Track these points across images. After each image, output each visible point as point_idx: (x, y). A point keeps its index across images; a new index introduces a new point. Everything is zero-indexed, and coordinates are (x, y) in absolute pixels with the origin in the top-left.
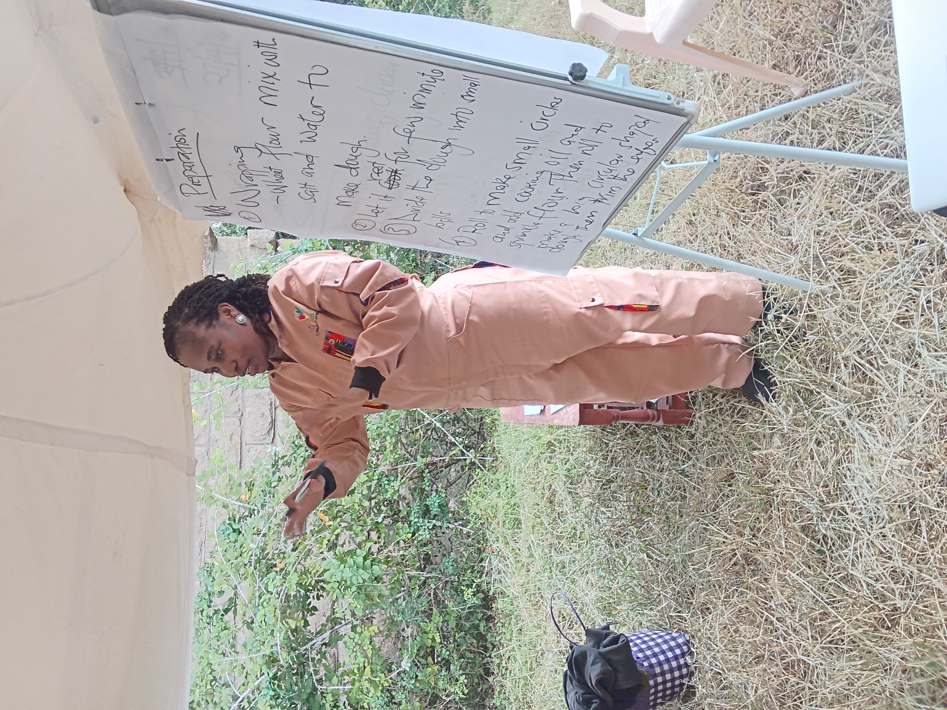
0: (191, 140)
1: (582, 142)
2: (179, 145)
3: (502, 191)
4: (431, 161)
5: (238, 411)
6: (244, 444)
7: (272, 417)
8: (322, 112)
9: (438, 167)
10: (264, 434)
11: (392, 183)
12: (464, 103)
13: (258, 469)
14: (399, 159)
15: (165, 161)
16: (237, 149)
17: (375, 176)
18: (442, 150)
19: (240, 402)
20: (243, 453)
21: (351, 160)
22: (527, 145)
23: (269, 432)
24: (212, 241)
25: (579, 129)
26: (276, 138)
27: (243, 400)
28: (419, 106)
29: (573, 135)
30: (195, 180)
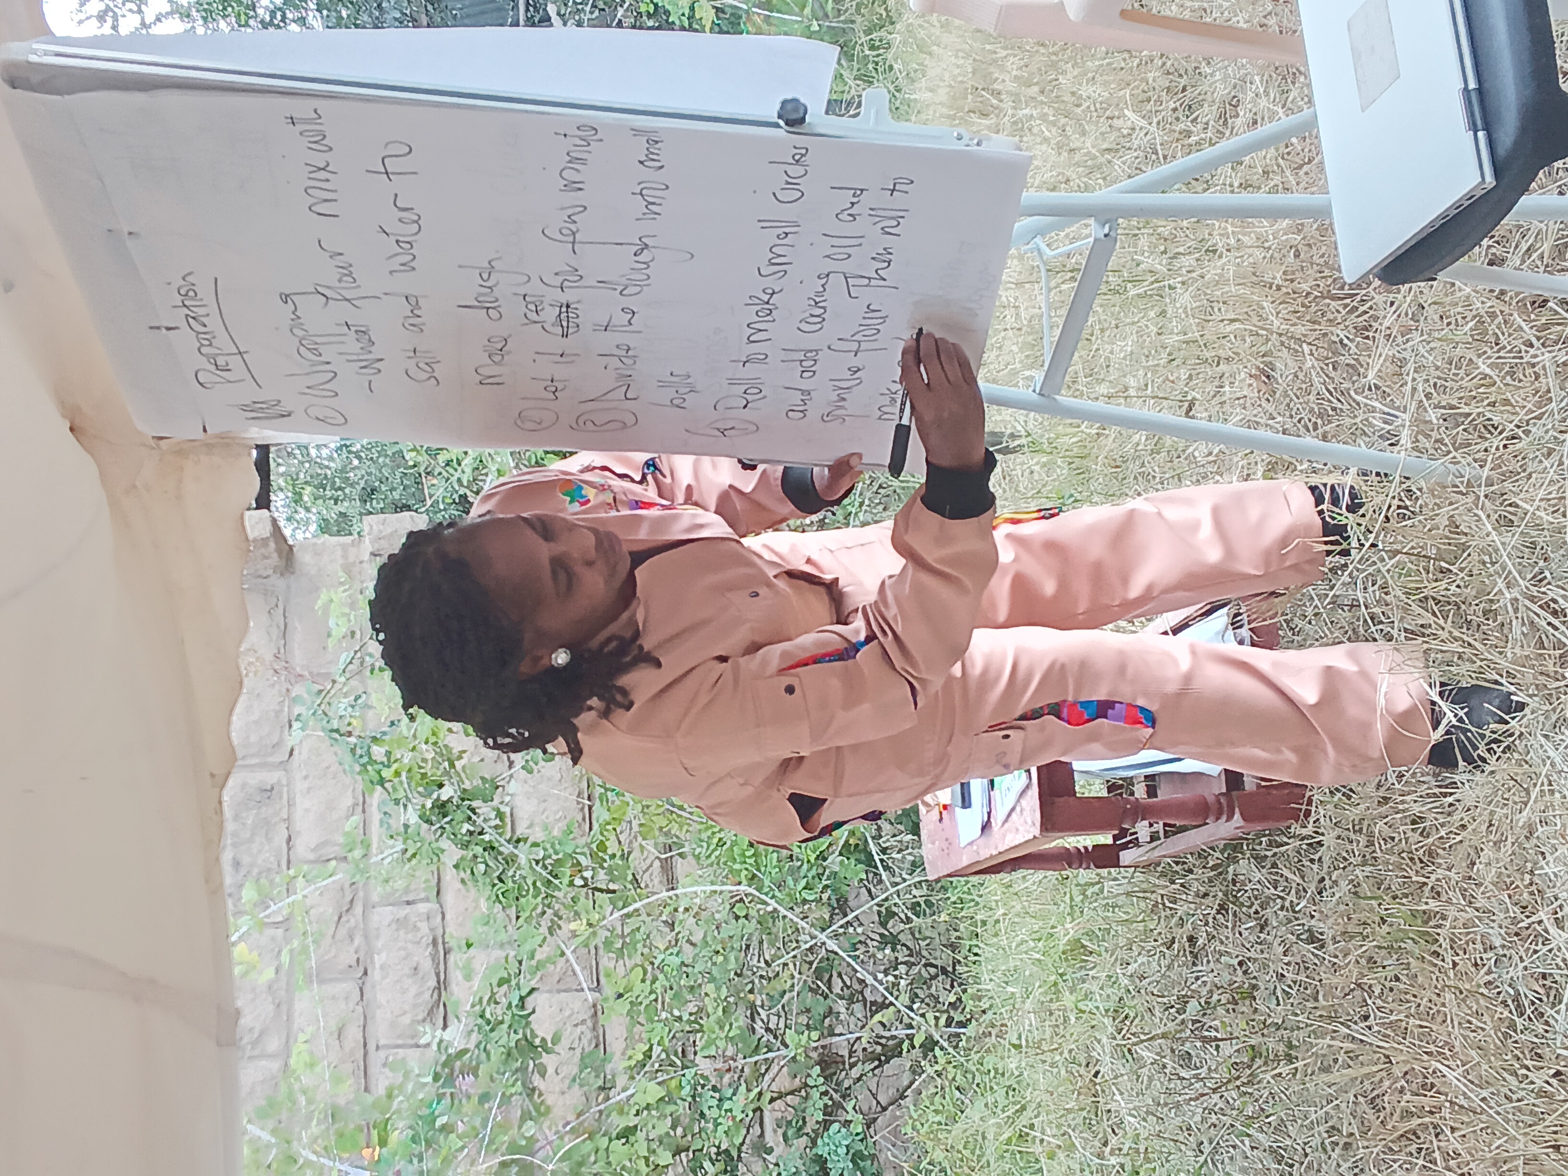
0: (205, 292)
1: (872, 212)
2: (186, 303)
3: (769, 318)
4: (624, 281)
5: (354, 963)
6: (371, 1047)
7: (438, 975)
8: (416, 218)
9: (639, 289)
10: (420, 1017)
11: (565, 324)
12: (646, 173)
13: (401, 1087)
14: (566, 283)
15: (164, 330)
16: (285, 298)
17: (533, 316)
18: (636, 258)
19: (358, 940)
20: (371, 1070)
21: (484, 295)
22: (780, 231)
23: (430, 1013)
24: (279, 551)
25: (859, 192)
26: (347, 271)
27: (366, 937)
28: (574, 186)
29: (853, 204)
30: (221, 361)
